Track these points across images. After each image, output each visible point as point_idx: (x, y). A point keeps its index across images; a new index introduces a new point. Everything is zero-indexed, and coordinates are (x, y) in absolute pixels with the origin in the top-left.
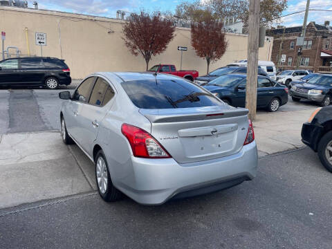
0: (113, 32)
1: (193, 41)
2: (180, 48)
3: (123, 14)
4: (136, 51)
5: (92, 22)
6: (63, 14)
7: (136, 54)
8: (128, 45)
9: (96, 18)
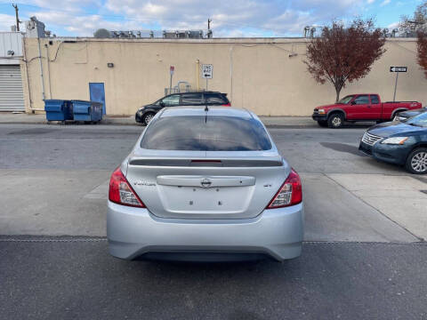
0: (296, 55)
1: (420, 56)
2: (393, 69)
3: (313, 31)
4: (322, 77)
5: (269, 46)
6: (237, 41)
7: (323, 81)
8: (312, 70)
9: (275, 41)
